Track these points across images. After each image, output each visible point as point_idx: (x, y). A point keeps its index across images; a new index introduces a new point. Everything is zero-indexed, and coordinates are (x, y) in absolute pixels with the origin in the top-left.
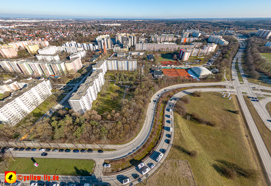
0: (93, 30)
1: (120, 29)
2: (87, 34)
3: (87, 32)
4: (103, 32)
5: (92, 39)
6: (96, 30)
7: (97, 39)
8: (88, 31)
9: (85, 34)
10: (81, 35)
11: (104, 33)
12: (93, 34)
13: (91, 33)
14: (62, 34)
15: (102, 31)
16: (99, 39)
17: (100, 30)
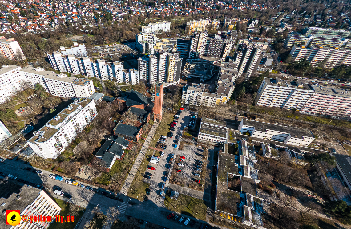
0: (135, 4)
1: (193, 4)
2: (121, 13)
3: (124, 7)
4: (156, 9)
5: (128, 32)
6: (143, 4)
7: (140, 38)
8: (126, 4)
9: (119, 13)
10: (108, 16)
11: (159, 14)
12: (134, 13)
13: (131, 12)
14: (74, 11)
15: (155, 6)
16: (144, 37)
17: (150, 5)
